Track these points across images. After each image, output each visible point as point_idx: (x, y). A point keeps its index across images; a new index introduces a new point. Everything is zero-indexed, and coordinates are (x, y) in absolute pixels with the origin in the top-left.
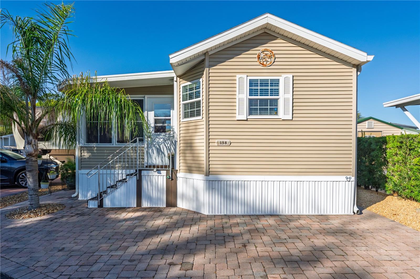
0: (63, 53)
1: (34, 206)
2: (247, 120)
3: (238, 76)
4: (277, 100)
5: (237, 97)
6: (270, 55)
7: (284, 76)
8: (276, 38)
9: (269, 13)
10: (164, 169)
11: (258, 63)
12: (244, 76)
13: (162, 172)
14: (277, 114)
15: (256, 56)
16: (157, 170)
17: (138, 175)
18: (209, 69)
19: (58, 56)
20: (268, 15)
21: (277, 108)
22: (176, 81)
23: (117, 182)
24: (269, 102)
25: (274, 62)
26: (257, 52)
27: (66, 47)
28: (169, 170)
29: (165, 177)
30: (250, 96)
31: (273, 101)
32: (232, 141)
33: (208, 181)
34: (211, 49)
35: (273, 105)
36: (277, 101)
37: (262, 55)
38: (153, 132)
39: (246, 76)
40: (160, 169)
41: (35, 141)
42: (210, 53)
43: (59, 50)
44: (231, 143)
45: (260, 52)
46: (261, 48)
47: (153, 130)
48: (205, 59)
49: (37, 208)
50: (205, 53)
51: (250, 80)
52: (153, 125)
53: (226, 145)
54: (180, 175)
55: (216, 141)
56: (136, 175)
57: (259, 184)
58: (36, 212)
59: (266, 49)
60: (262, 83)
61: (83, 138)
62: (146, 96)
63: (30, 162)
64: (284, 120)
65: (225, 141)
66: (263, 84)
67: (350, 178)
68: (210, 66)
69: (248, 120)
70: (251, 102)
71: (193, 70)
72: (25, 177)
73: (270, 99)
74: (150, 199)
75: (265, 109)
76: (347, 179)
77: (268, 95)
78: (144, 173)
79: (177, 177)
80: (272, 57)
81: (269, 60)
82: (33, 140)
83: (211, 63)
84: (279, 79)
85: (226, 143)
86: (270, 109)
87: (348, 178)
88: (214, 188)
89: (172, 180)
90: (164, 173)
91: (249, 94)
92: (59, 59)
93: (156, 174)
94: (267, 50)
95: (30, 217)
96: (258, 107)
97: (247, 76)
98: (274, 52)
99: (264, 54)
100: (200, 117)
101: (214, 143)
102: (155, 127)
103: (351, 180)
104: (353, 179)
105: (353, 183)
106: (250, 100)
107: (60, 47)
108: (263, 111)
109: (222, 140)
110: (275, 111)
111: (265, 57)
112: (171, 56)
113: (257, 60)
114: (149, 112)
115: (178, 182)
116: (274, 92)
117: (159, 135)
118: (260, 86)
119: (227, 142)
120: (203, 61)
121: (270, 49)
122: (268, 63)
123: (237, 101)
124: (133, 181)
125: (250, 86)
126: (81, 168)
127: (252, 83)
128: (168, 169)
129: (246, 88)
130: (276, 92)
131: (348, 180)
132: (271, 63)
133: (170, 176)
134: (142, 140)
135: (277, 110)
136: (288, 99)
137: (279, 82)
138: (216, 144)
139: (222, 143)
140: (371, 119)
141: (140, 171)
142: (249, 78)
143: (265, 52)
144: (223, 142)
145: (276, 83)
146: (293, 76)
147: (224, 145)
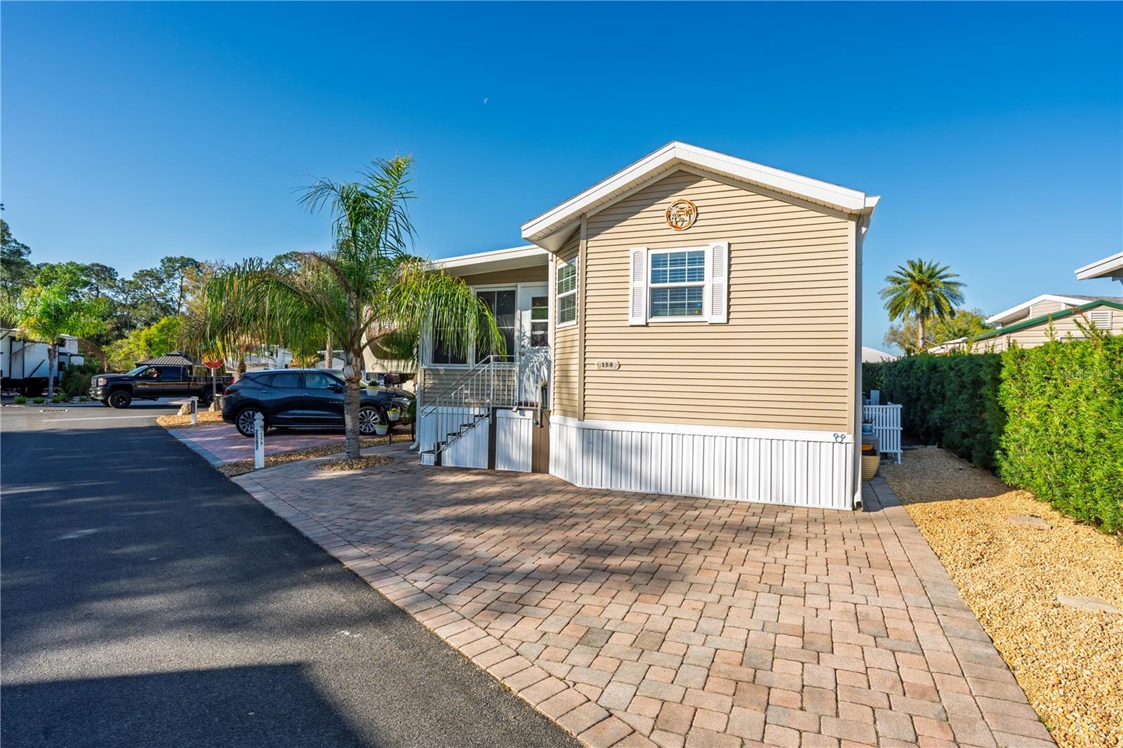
0: (400, 227)
1: (352, 456)
2: (647, 325)
3: (633, 249)
4: (701, 288)
5: (630, 286)
6: (688, 209)
7: (713, 244)
8: (700, 179)
9: (678, 141)
10: (529, 407)
11: (667, 225)
12: (643, 249)
13: (526, 412)
14: (700, 313)
15: (664, 213)
16: (518, 409)
17: (491, 416)
18: (587, 242)
19: (394, 233)
20: (677, 144)
21: (701, 303)
22: (552, 261)
23: (461, 426)
24: (687, 292)
25: (696, 221)
26: (666, 207)
27: (405, 218)
28: (537, 410)
29: (531, 421)
30: (652, 283)
31: (695, 290)
32: (622, 362)
33: (582, 430)
34: (590, 208)
35: (695, 297)
36: (702, 290)
37: (674, 211)
38: (529, 346)
39: (646, 249)
40: (523, 407)
41: (356, 360)
42: (589, 216)
43: (394, 224)
44: (620, 365)
45: (671, 205)
46: (673, 199)
47: (528, 343)
48: (580, 225)
49: (354, 458)
50: (581, 215)
51: (652, 255)
52: (528, 334)
53: (612, 368)
54: (555, 419)
55: (596, 361)
56: (488, 416)
57: (667, 438)
58: (352, 465)
59: (681, 200)
60: (676, 258)
61: (428, 355)
62: (520, 285)
63: (349, 391)
64: (712, 324)
65: (609, 361)
66: (677, 260)
67: (843, 437)
68: (588, 237)
69: (650, 325)
70: (655, 294)
71: (570, 242)
72: (364, 417)
73: (688, 287)
74: (508, 460)
75: (681, 304)
76: (836, 438)
77: (684, 281)
78: (500, 413)
79: (549, 423)
80: (693, 211)
81: (687, 218)
82: (354, 359)
83: (590, 232)
84: (704, 252)
85: (611, 364)
86: (688, 304)
87: (838, 436)
88: (591, 441)
89: (542, 426)
90: (529, 414)
91: (652, 279)
92: (395, 238)
93: (517, 415)
94: (683, 202)
95: (342, 469)
96: (668, 302)
97: (648, 249)
98: (697, 204)
99: (678, 209)
100: (574, 322)
101: (593, 364)
102: (533, 337)
103: (845, 441)
104: (849, 438)
105: (850, 447)
106: (653, 290)
107: (395, 219)
108: (676, 309)
109: (605, 361)
110: (696, 309)
111: (680, 213)
112: (523, 228)
113: (665, 219)
114: (523, 312)
115: (551, 430)
116: (697, 274)
117: (538, 351)
118: (670, 264)
119: (614, 364)
120: (579, 228)
121: (688, 198)
122: (685, 223)
123: (630, 292)
124: (483, 428)
125: (653, 266)
126: (423, 403)
127: (657, 261)
128: (535, 408)
129: (646, 269)
130: (698, 274)
131: (839, 439)
132: (689, 223)
133: (539, 419)
134: (511, 360)
135: (701, 307)
136: (720, 286)
137: (704, 255)
138: (596, 367)
139: (605, 365)
140: (1101, 305)
141: (495, 409)
142: (651, 252)
143: (680, 206)
144: (607, 364)
145: (698, 258)
146: (730, 245)
147: (609, 368)
